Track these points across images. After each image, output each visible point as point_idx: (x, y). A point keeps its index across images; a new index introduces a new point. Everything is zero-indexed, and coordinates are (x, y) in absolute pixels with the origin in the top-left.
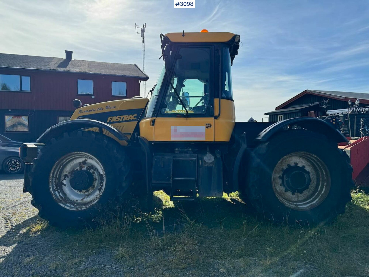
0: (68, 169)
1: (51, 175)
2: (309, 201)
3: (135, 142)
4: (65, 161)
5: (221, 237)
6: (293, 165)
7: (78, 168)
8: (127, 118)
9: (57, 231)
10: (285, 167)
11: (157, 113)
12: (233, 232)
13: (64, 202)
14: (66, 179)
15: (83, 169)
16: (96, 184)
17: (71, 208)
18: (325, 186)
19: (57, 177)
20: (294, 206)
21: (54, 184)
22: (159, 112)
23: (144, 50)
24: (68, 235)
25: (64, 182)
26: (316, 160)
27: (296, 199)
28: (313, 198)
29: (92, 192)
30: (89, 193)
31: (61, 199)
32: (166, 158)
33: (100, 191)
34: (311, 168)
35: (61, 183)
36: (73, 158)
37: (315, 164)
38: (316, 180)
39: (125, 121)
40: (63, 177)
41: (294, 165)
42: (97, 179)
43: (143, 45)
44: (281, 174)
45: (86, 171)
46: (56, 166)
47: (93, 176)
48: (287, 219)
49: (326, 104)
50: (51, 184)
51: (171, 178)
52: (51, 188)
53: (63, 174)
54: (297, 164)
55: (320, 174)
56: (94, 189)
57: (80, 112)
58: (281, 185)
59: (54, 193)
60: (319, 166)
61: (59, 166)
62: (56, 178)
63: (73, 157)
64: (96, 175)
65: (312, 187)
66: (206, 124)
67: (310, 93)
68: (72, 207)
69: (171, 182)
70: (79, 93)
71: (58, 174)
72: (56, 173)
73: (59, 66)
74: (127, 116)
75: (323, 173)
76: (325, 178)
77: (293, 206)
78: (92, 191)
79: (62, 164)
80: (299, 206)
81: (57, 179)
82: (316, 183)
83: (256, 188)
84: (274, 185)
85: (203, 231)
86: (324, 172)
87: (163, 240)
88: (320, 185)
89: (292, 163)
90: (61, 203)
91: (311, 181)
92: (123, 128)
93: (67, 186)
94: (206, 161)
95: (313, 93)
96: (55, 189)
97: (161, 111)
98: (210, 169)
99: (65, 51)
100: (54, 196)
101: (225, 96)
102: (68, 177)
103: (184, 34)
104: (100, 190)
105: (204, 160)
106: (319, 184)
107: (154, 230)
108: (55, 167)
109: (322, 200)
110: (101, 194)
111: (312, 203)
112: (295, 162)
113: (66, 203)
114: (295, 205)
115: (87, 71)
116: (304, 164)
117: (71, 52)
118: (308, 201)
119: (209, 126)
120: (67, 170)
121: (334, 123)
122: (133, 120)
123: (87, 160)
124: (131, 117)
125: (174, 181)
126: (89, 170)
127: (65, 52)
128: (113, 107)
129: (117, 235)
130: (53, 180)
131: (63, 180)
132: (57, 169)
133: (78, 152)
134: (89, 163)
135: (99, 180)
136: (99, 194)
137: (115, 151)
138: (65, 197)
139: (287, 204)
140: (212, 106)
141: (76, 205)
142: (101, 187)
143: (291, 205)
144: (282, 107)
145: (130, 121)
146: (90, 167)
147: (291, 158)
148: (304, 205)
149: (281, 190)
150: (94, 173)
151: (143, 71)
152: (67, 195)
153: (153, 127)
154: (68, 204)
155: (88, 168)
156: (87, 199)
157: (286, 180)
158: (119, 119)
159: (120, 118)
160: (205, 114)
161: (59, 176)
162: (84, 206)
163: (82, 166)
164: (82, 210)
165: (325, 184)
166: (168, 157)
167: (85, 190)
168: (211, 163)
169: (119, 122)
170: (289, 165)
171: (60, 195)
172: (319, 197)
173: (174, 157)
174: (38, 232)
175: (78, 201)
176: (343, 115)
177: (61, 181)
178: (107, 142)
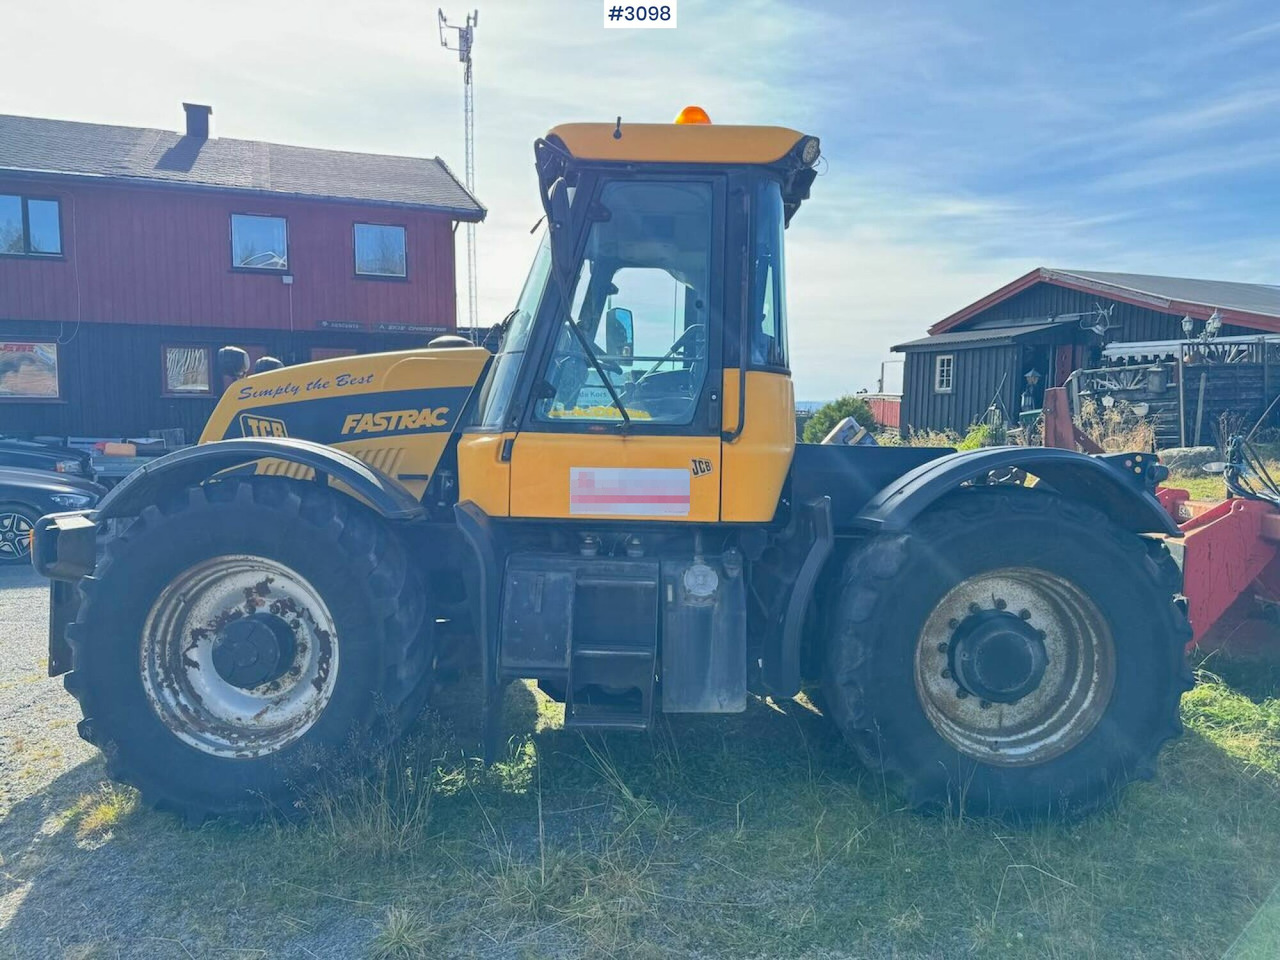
0: (204, 612)
1: (147, 633)
2: (1039, 733)
3: (441, 504)
4: (192, 585)
5: (735, 860)
6: (988, 606)
7: (242, 606)
8: (413, 418)
9: (170, 830)
10: (961, 614)
11: (521, 415)
12: (777, 841)
13: (194, 728)
14: (198, 643)
15: (259, 610)
16: (305, 661)
17: (220, 748)
18: (1093, 685)
19: (169, 638)
20: (988, 749)
21: (157, 666)
22: (528, 414)
23: (469, 94)
24: (210, 846)
25: (194, 655)
26: (1068, 596)
27: (994, 724)
28: (1050, 721)
29: (292, 690)
30: (282, 692)
31: (183, 718)
32: (553, 576)
33: (319, 689)
34: (1051, 617)
35: (182, 658)
36: (224, 572)
37: (1064, 606)
38: (1064, 659)
39: (407, 431)
40: (189, 639)
41: (992, 607)
42: (309, 645)
43: (466, 89)
44: (945, 638)
45: (271, 620)
46: (163, 604)
47: (293, 635)
48: (962, 800)
49: (1103, 322)
50: (146, 666)
51: (568, 651)
52: (146, 679)
53: (189, 625)
54: (1001, 604)
55: (1081, 641)
56: (299, 682)
57: (245, 393)
58: (944, 675)
59: (156, 694)
60: (1075, 612)
61: (174, 601)
62: (163, 642)
63: (223, 570)
64: (304, 633)
65: (1051, 684)
66: (694, 461)
67: (1051, 279)
68: (221, 745)
69: (568, 663)
70: (237, 263)
71: (171, 629)
72: (162, 626)
73: (161, 165)
74: (414, 412)
75: (1091, 641)
76: (1096, 657)
77: (983, 749)
78: (294, 684)
79: (184, 595)
80: (1002, 751)
81: (168, 646)
82: (1063, 670)
83: (862, 690)
84: (922, 673)
85: (676, 838)
86: (1093, 635)
87: (538, 878)
88: (1079, 678)
89: (985, 602)
90: (183, 731)
91: (1048, 662)
92: (397, 455)
93: (204, 670)
94: (690, 591)
95: (1063, 279)
96: (163, 681)
97: (533, 412)
98: (704, 617)
99: (184, 104)
100: (158, 708)
101: (760, 358)
102: (205, 637)
103: (618, 131)
104: (318, 684)
105: (684, 587)
106: (1075, 675)
107: (508, 844)
108: (158, 606)
109: (1082, 732)
110: (324, 704)
111: (1048, 741)
112: (996, 598)
113: (200, 731)
114: (990, 745)
115: (266, 183)
116: (1027, 606)
117: (207, 110)
118: (1033, 732)
119: (703, 466)
120: (202, 612)
121: (1138, 470)
122: (434, 429)
123: (272, 581)
124: (429, 417)
125: (578, 660)
126: (279, 615)
127: (182, 108)
128: (363, 379)
129: (379, 852)
130: (153, 650)
131: (188, 649)
132: (167, 612)
133: (242, 557)
134: (281, 591)
135: (314, 649)
136: (318, 703)
137: (372, 557)
138: (199, 708)
139: (965, 744)
140: (714, 397)
141: (235, 736)
142: (322, 675)
143: (976, 746)
144: (953, 325)
145: (423, 429)
146: (283, 602)
147: (983, 583)
148: (1022, 746)
149: (945, 693)
150: (297, 625)
151: (464, 186)
152: (206, 700)
153: (506, 466)
154: (208, 735)
155: (278, 609)
156: (276, 714)
157: (963, 662)
158: (385, 422)
159: (389, 419)
160: (690, 424)
161: (173, 635)
162: (266, 742)
163: (253, 600)
164: (257, 759)
165: (1095, 676)
166: (558, 576)
167: (268, 684)
168: (709, 597)
169: (386, 433)
170: (973, 607)
171: (178, 703)
172: (1073, 721)
173: (580, 574)
174: (106, 832)
175: (244, 722)
176: (1160, 369)
177: (181, 653)
178: (343, 526)
